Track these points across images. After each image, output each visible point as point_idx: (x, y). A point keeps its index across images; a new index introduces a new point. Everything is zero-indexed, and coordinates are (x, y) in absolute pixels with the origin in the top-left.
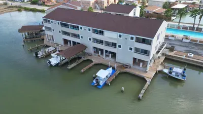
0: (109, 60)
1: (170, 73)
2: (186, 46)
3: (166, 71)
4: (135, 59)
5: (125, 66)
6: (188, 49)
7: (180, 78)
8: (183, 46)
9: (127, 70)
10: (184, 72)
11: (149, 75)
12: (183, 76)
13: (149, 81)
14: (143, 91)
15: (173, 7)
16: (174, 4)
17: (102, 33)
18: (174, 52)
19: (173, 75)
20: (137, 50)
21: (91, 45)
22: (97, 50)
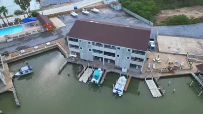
1: (22, 73)
2: (14, 45)
3: (18, 74)
6: (17, 47)
7: (29, 72)
8: (12, 46)
10: (29, 67)
12: (30, 69)
13: (13, 90)
14: (16, 100)
18: (10, 55)
19: (24, 73)
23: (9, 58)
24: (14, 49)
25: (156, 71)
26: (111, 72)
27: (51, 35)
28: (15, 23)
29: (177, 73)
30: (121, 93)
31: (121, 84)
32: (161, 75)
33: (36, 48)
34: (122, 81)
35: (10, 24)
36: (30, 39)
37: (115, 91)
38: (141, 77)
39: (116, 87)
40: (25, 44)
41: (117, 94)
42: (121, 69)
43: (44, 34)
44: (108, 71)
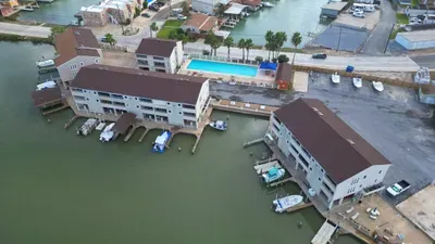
0: (161, 124)
1: (215, 126)
2: (231, 92)
3: (212, 125)
4: (185, 121)
5: (177, 127)
6: (233, 95)
7: (222, 129)
8: (229, 92)
9: (180, 131)
10: (224, 123)
11: (199, 131)
12: (224, 126)
13: (199, 137)
14: (195, 147)
15: (226, 12)
16: (229, 5)
17: (150, 101)
18: (221, 101)
19: (217, 127)
20: (186, 114)
21: (140, 113)
22: (147, 116)
23: (218, 104)
24: (227, 95)
26: (296, 184)
28: (254, 63)
30: (279, 209)
31: (292, 201)
32: (353, 232)
33: (247, 107)
34: (296, 200)
35: (248, 62)
36: (250, 92)
37: (275, 202)
38: (324, 214)
39: (282, 201)
40: (242, 96)
41: (275, 206)
42: (309, 187)
43: (269, 92)
44: (292, 179)
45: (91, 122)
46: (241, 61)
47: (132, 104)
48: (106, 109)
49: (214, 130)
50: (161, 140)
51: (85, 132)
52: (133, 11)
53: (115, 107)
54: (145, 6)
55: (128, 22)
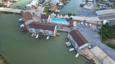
0: (48, 35)
2: (61, 26)
5: (50, 35)
11: (55, 36)
14: (54, 39)
15: (59, 5)
17: (45, 30)
20: (52, 33)
21: (43, 32)
25: (82, 53)
26: (73, 46)
27: (70, 28)
28: (65, 19)
29: (86, 57)
30: (70, 51)
31: (72, 49)
33: (64, 30)
35: (64, 19)
36: (64, 26)
38: (78, 51)
39: (70, 49)
42: (75, 47)
45: (33, 34)
46: (63, 19)
47: (42, 31)
48: (36, 31)
49: (58, 35)
50: (48, 38)
51: (33, 36)
52: (38, 5)
53: (38, 31)
54: (40, 3)
55: (37, 8)
